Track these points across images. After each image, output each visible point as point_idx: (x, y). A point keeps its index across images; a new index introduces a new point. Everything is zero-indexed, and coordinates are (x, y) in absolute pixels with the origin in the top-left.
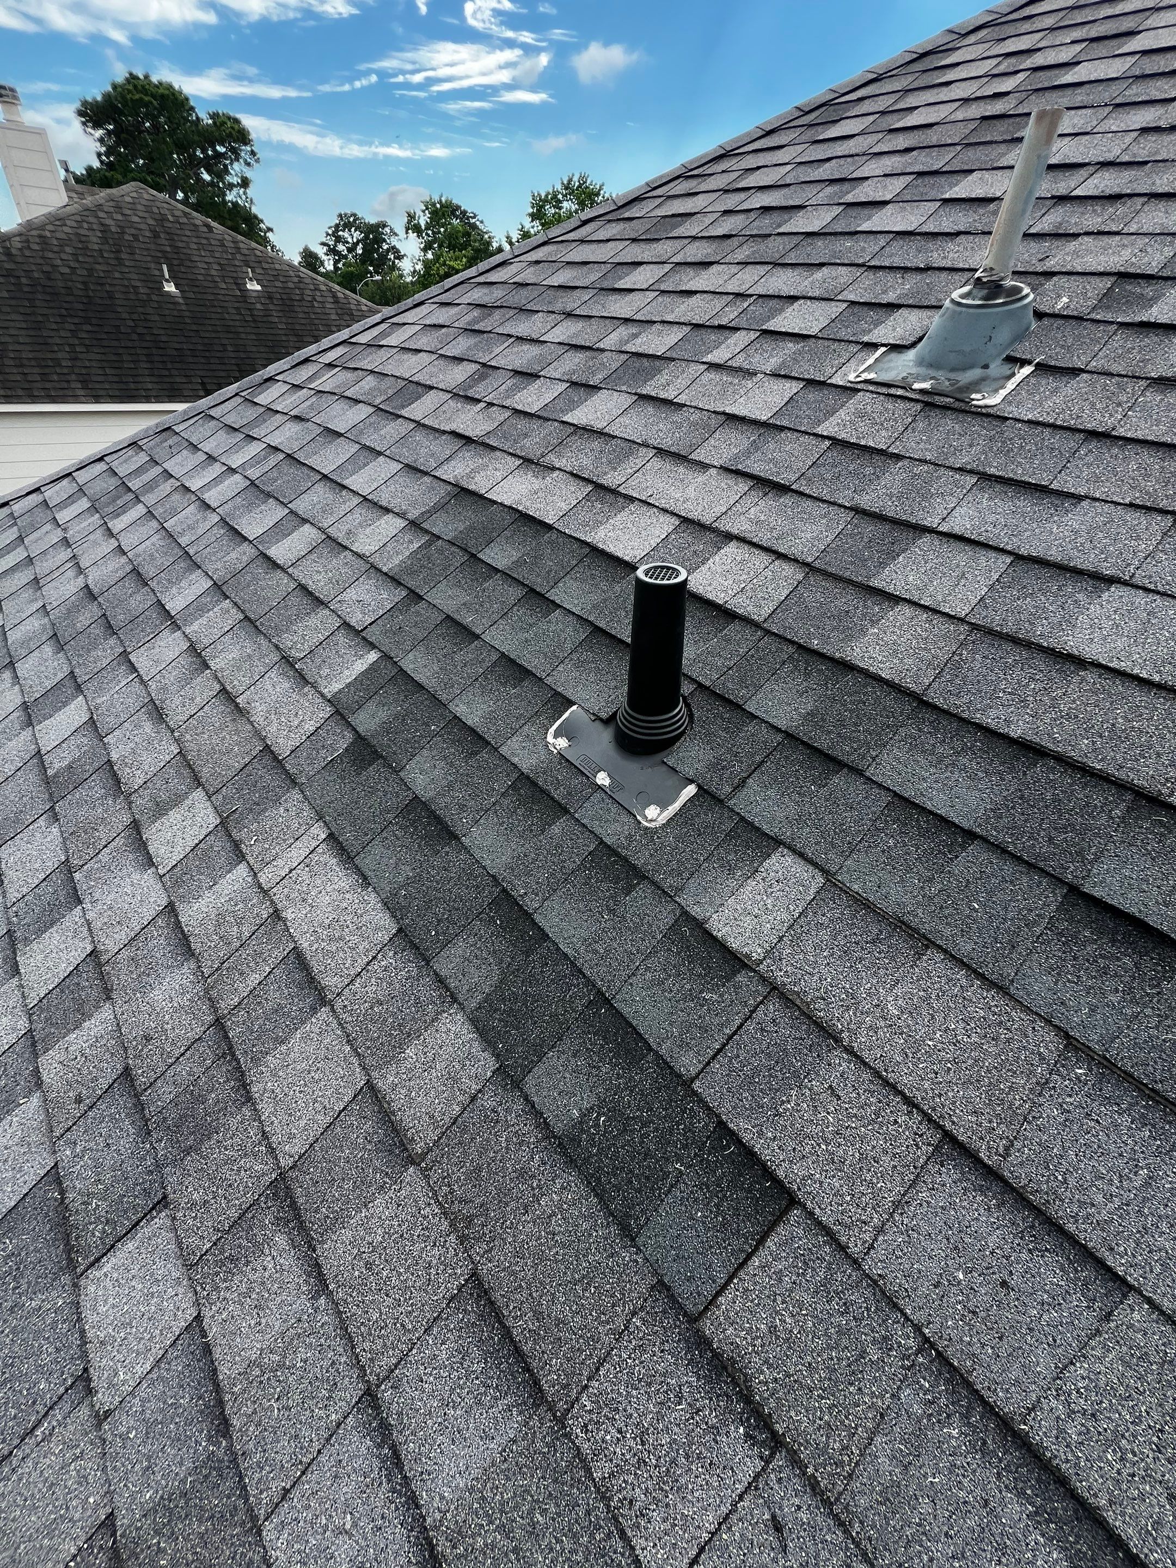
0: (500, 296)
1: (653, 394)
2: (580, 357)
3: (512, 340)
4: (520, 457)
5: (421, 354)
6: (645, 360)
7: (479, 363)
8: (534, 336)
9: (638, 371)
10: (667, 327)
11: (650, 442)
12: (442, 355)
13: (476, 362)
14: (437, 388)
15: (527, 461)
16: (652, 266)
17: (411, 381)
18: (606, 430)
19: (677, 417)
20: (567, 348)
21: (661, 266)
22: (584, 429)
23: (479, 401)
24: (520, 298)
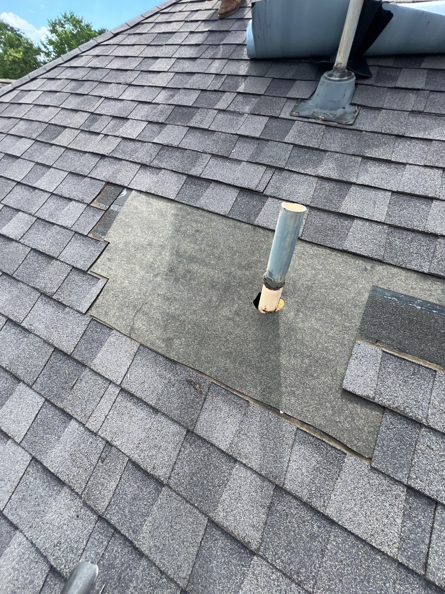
0: (84, 74)
1: (196, 126)
2: (147, 107)
3: (103, 99)
4: (138, 163)
5: (50, 108)
6: (184, 109)
7: (89, 112)
8: (116, 97)
9: (183, 115)
10: (188, 91)
11: (207, 151)
12: (63, 109)
13: (87, 112)
14: (69, 127)
15: (144, 166)
16: (164, 59)
17: (50, 124)
18: (180, 146)
19: (214, 137)
20: (137, 103)
21: (169, 59)
22: (167, 146)
23: (98, 134)
24: (96, 76)
